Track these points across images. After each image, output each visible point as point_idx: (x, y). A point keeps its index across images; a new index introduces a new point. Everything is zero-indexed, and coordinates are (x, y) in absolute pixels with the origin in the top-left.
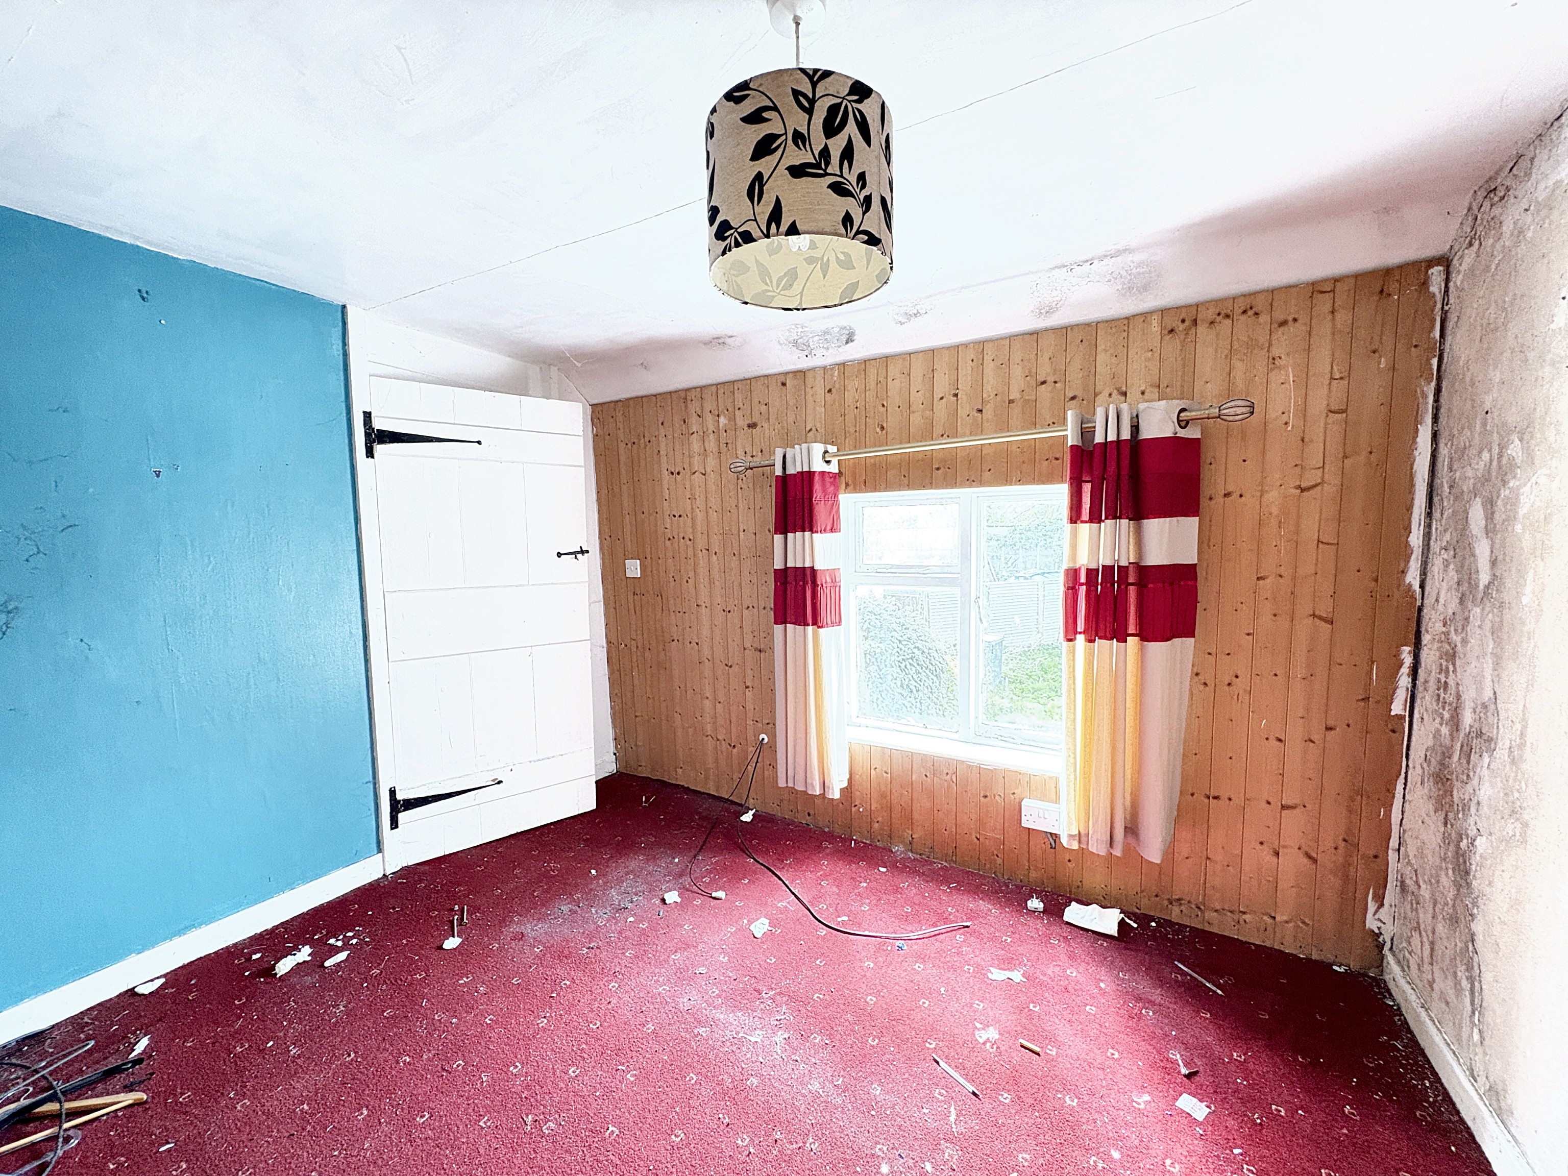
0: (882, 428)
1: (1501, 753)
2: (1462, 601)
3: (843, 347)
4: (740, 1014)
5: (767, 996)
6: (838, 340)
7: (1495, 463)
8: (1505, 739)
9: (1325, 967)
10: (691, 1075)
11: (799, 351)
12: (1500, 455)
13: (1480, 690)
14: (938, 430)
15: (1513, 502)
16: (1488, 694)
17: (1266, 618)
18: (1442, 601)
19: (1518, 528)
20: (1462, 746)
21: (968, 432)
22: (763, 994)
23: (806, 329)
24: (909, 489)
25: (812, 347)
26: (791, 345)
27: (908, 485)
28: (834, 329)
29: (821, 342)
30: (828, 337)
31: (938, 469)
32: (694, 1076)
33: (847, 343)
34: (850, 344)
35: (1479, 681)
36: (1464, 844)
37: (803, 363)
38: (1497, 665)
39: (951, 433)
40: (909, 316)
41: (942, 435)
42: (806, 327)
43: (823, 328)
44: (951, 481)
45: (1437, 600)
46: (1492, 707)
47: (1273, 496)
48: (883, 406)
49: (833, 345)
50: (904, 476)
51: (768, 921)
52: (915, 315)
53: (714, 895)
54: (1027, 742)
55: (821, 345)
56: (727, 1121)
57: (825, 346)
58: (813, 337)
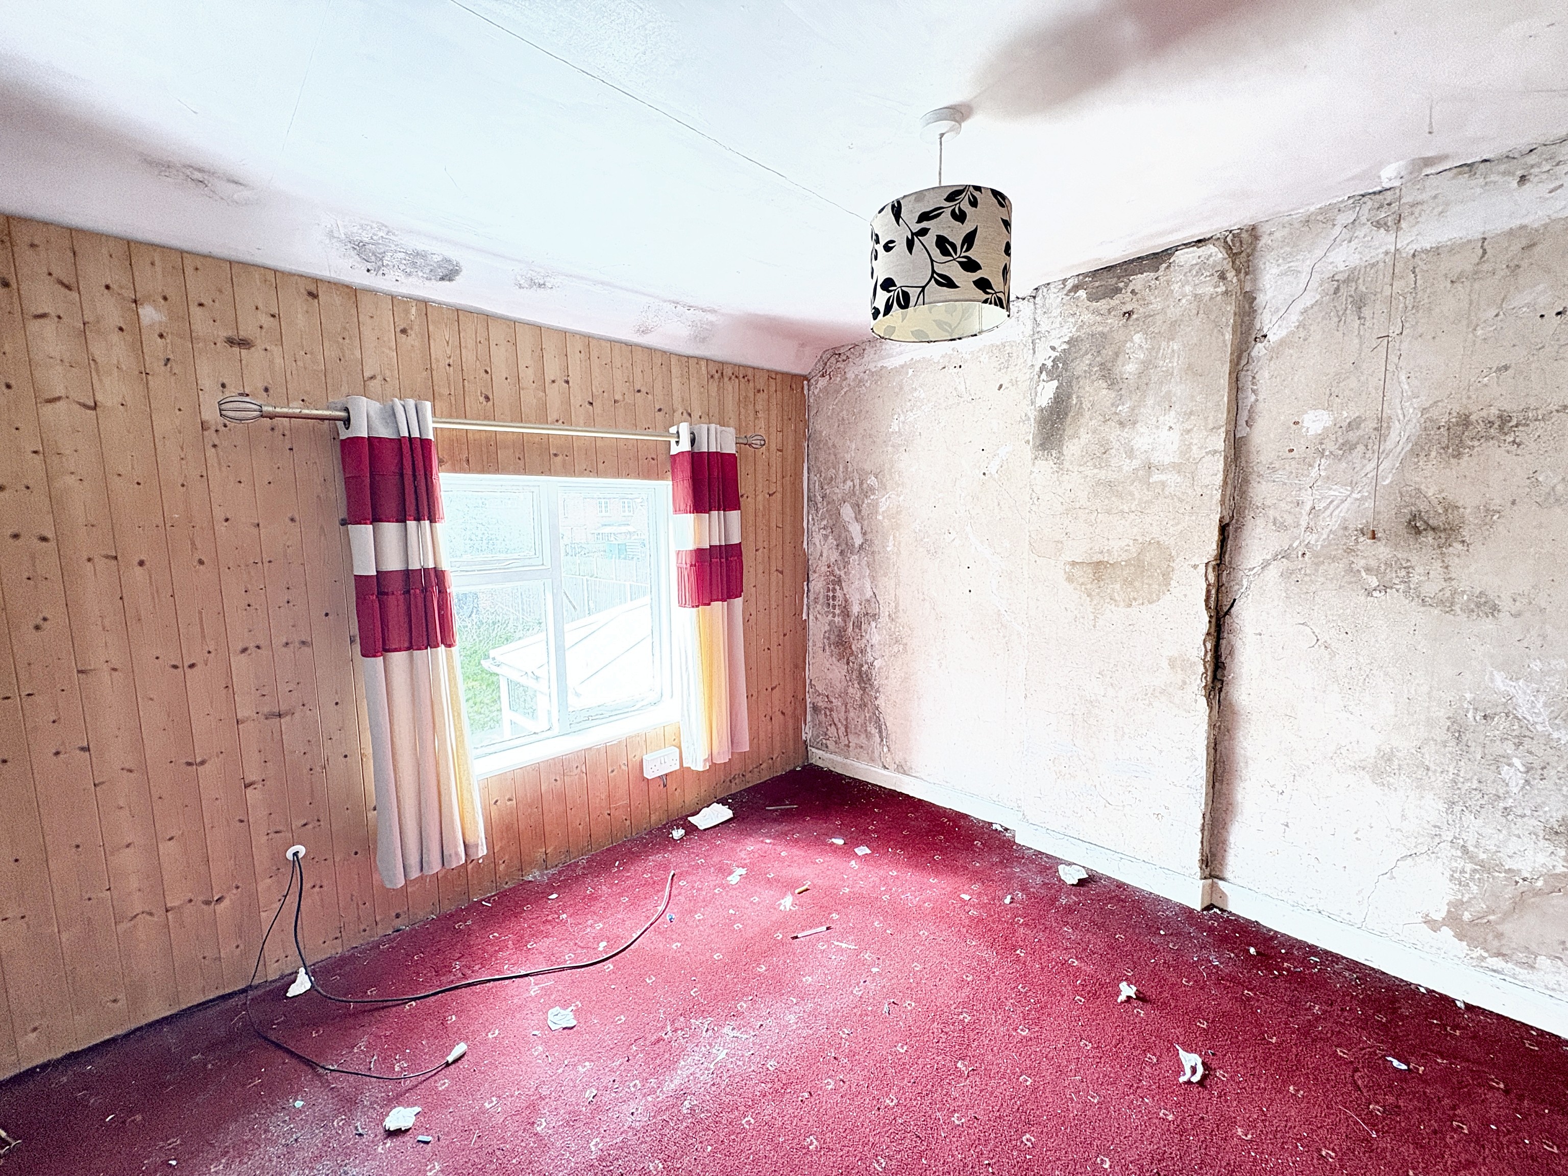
0: (487, 398)
1: (884, 619)
2: (842, 553)
3: (433, 282)
4: (683, 1063)
5: (670, 1034)
6: (431, 271)
7: (857, 487)
8: (884, 612)
9: (793, 771)
10: (743, 1122)
11: (359, 259)
12: (861, 484)
13: (862, 593)
14: (553, 415)
15: (875, 506)
16: (869, 594)
17: (760, 575)
18: (825, 555)
19: (880, 517)
20: (854, 623)
21: (582, 422)
22: (666, 1037)
23: (392, 237)
24: (525, 474)
25: (385, 262)
26: (349, 246)
27: (525, 469)
28: (434, 256)
29: (404, 262)
30: (419, 261)
31: (556, 455)
32: (747, 1119)
33: (442, 279)
34: (447, 283)
35: (861, 590)
36: (865, 667)
37: (358, 277)
38: (873, 578)
39: (565, 420)
40: (533, 283)
41: (557, 421)
42: (394, 234)
43: (420, 247)
44: (569, 470)
45: (821, 555)
46: (874, 600)
47: (760, 498)
48: (486, 372)
49: (420, 274)
50: (519, 459)
51: (557, 1008)
52: (540, 285)
53: (450, 1059)
54: (614, 713)
55: (402, 267)
56: (806, 1095)
57: (408, 270)
58: (396, 251)
